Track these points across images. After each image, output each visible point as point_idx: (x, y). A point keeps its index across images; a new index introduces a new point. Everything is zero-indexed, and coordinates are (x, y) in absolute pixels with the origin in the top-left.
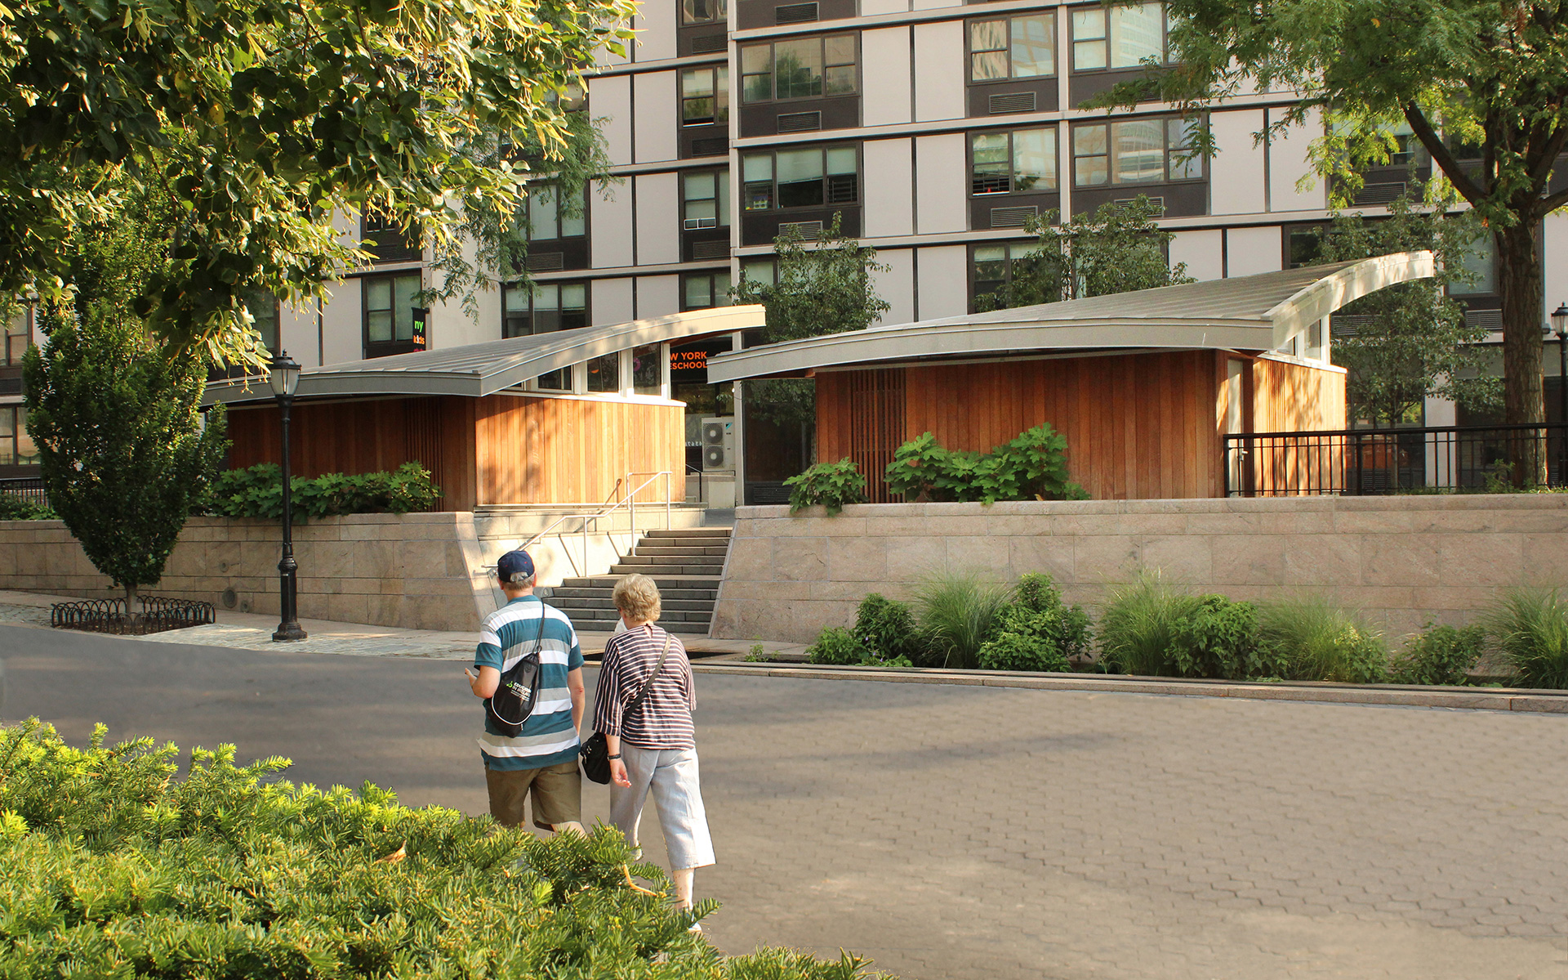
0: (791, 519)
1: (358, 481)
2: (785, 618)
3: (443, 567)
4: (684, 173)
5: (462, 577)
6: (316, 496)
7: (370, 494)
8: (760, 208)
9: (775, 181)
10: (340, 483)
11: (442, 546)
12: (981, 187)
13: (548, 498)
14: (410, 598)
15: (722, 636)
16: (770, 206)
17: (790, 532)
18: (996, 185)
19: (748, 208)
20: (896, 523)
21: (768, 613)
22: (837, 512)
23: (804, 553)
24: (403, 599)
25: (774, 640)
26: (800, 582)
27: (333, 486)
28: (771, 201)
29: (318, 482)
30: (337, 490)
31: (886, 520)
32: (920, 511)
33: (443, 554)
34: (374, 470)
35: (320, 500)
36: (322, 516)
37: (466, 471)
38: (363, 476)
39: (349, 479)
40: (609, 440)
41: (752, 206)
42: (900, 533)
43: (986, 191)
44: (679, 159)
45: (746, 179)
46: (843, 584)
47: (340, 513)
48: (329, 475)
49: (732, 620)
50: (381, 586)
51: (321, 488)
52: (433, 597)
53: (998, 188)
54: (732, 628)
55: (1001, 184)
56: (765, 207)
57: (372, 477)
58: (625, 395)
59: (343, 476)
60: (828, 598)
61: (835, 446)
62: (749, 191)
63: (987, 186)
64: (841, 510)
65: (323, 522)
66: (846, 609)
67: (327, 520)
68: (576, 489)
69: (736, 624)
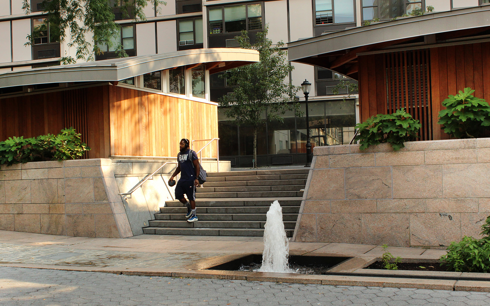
0: (360, 154)
1: (33, 141)
2: (356, 226)
3: (92, 195)
4: (179, 20)
5: (105, 202)
6: (6, 150)
7: (42, 149)
8: (216, 33)
9: (224, 20)
10: (22, 143)
11: (91, 181)
12: (320, 21)
13: (151, 153)
14: (69, 216)
15: (303, 240)
16: (221, 32)
17: (359, 164)
18: (327, 20)
19: (211, 33)
20: (450, 154)
21: (341, 223)
22: (401, 148)
23: (371, 178)
24: (64, 217)
25: (347, 242)
26: (368, 200)
27: (17, 144)
28: (222, 30)
29: (7, 142)
30: (20, 147)
31: (441, 152)
32: (471, 145)
33: (92, 187)
34: (43, 134)
35: (8, 153)
36: (9, 164)
37: (103, 134)
38: (36, 138)
39: (27, 140)
40: (182, 120)
41: (213, 32)
42: (454, 161)
43: (322, 23)
44: (176, 14)
45: (210, 20)
46: (405, 200)
47: (22, 162)
48: (14, 137)
49: (312, 229)
50: (49, 208)
51: (10, 147)
52: (85, 215)
53: (328, 21)
54: (312, 234)
55: (329, 20)
56: (219, 32)
57: (42, 138)
58: (189, 96)
59: (24, 138)
60: (392, 211)
61: (374, 105)
62: (212, 25)
63: (322, 21)
64: (403, 146)
65: (11, 168)
66: (407, 219)
67: (13, 167)
68: (166, 148)
69: (315, 231)
